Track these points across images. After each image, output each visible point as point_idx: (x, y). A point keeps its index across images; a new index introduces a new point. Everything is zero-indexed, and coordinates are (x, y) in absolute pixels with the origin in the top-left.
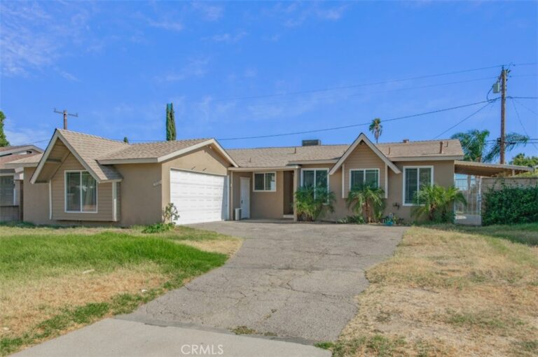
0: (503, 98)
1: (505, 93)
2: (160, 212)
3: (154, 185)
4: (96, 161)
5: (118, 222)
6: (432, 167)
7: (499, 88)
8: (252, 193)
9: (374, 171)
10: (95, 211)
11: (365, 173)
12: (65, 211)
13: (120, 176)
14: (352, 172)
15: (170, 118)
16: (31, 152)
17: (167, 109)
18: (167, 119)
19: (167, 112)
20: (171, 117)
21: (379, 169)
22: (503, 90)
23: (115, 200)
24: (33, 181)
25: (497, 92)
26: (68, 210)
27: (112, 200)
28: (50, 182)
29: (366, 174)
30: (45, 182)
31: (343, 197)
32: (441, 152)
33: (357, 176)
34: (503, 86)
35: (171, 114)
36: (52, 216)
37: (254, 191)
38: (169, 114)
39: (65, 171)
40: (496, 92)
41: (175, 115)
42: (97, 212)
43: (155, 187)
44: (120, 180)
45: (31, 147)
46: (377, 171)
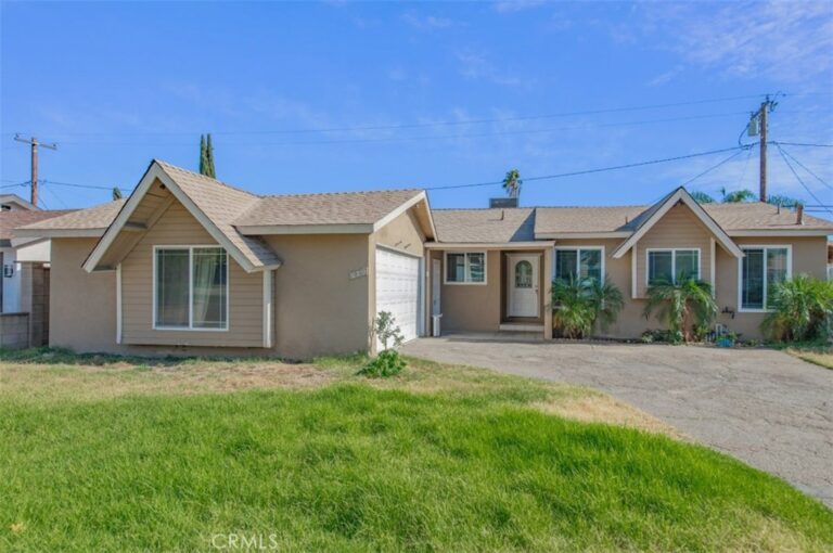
0: (763, 144)
1: (767, 135)
2: (365, 331)
3: (353, 276)
4: (234, 227)
5: (272, 349)
6: (789, 248)
7: (758, 128)
8: (443, 288)
9: (691, 252)
10: (224, 326)
11: (674, 255)
12: (154, 327)
13: (278, 258)
14: (651, 253)
15: (206, 159)
16: (9, 208)
17: (202, 142)
18: (202, 159)
19: (202, 149)
20: (208, 156)
21: (699, 250)
22: (763, 131)
23: (269, 305)
24: (89, 267)
25: (754, 135)
26: (158, 324)
27: (262, 306)
28: (119, 268)
29: (677, 259)
30: (109, 267)
31: (634, 296)
32: (799, 222)
33: (658, 262)
34: (762, 125)
35: (207, 151)
36: (122, 337)
37: (445, 282)
38: (204, 152)
39: (155, 247)
40: (752, 134)
41: (214, 153)
42: (227, 329)
43: (354, 279)
44: (275, 267)
45: (11, 199)
46: (696, 252)
